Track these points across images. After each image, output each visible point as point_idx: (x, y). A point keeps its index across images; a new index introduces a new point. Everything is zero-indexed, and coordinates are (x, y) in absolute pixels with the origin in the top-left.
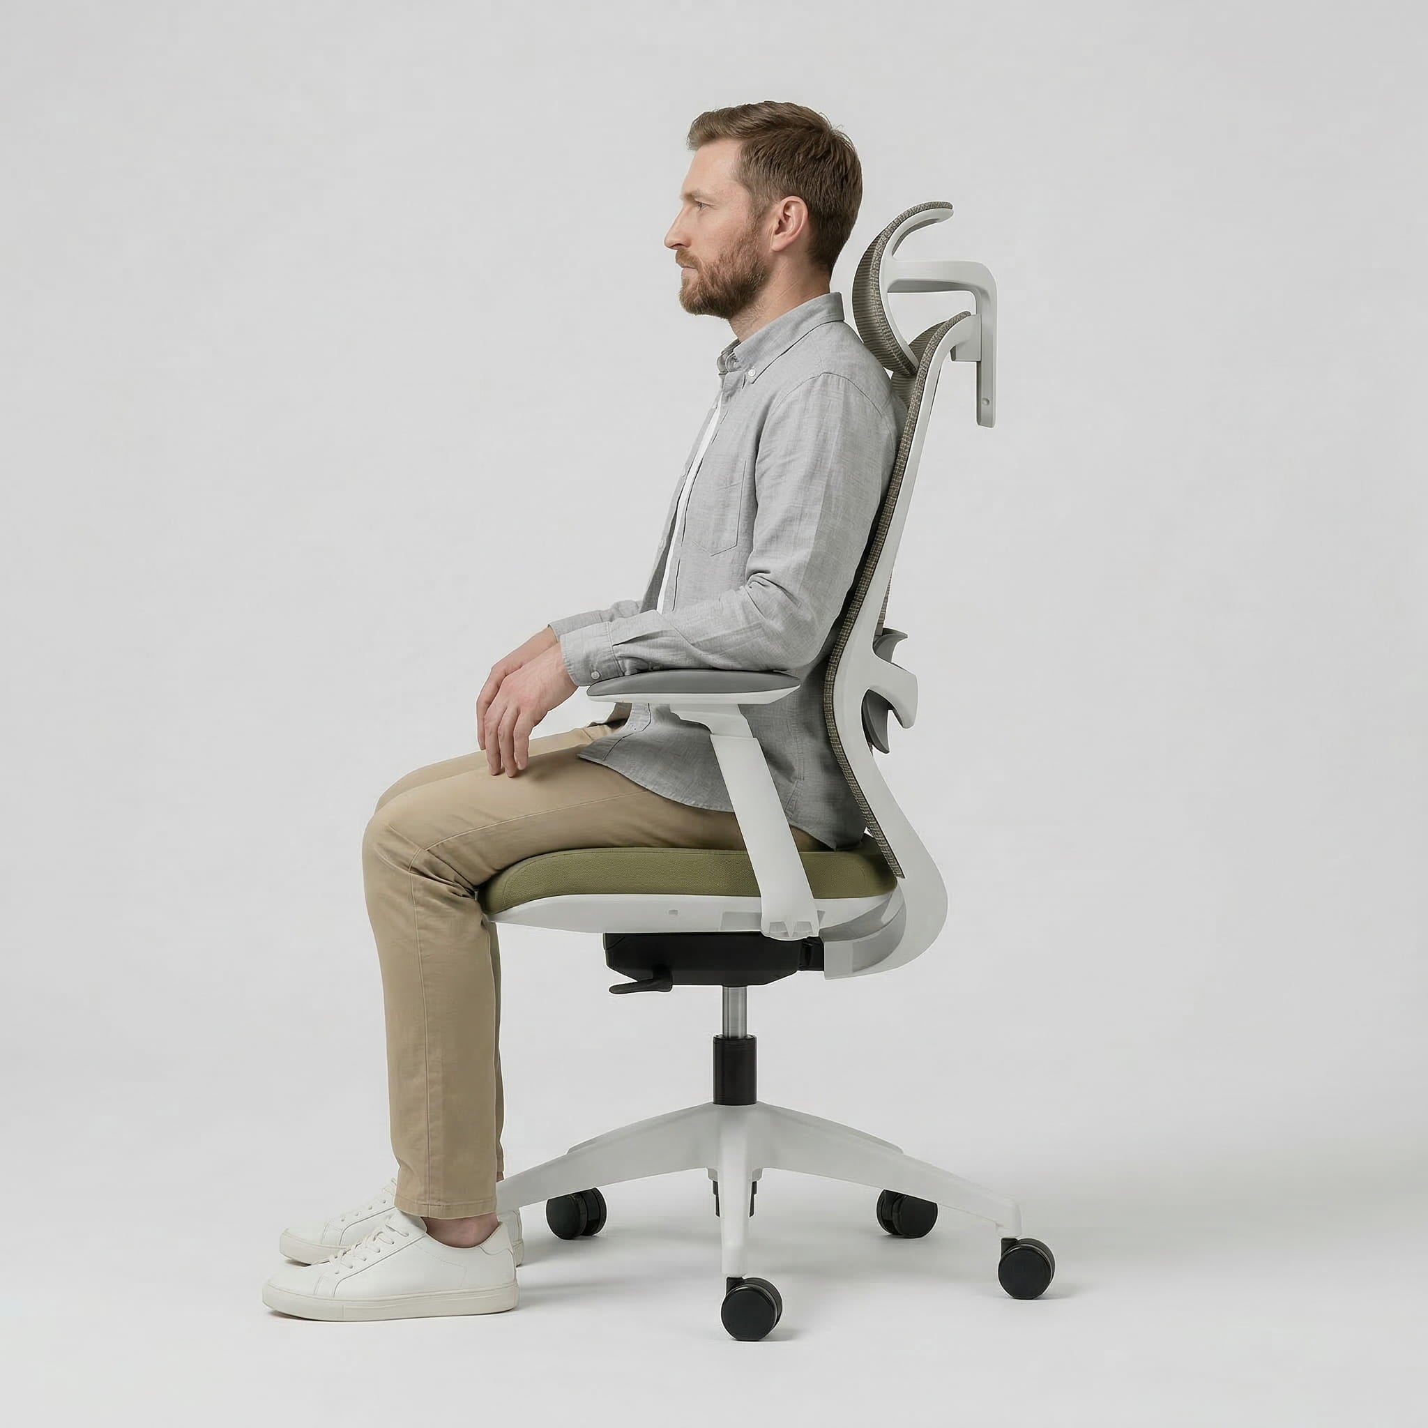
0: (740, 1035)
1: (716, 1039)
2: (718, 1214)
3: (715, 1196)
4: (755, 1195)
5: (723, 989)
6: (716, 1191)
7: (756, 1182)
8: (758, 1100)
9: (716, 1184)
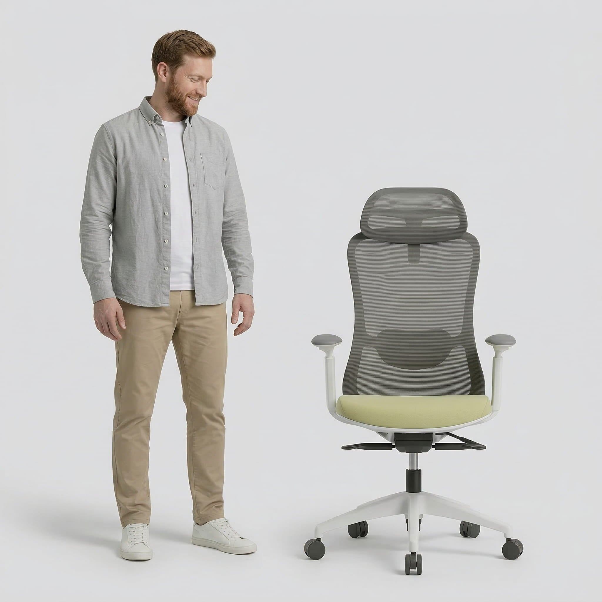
0: (415, 469)
1: (407, 470)
2: (408, 531)
3: (407, 524)
4: (421, 524)
5: (410, 454)
6: (407, 522)
7: (421, 519)
8: (422, 490)
9: (407, 520)
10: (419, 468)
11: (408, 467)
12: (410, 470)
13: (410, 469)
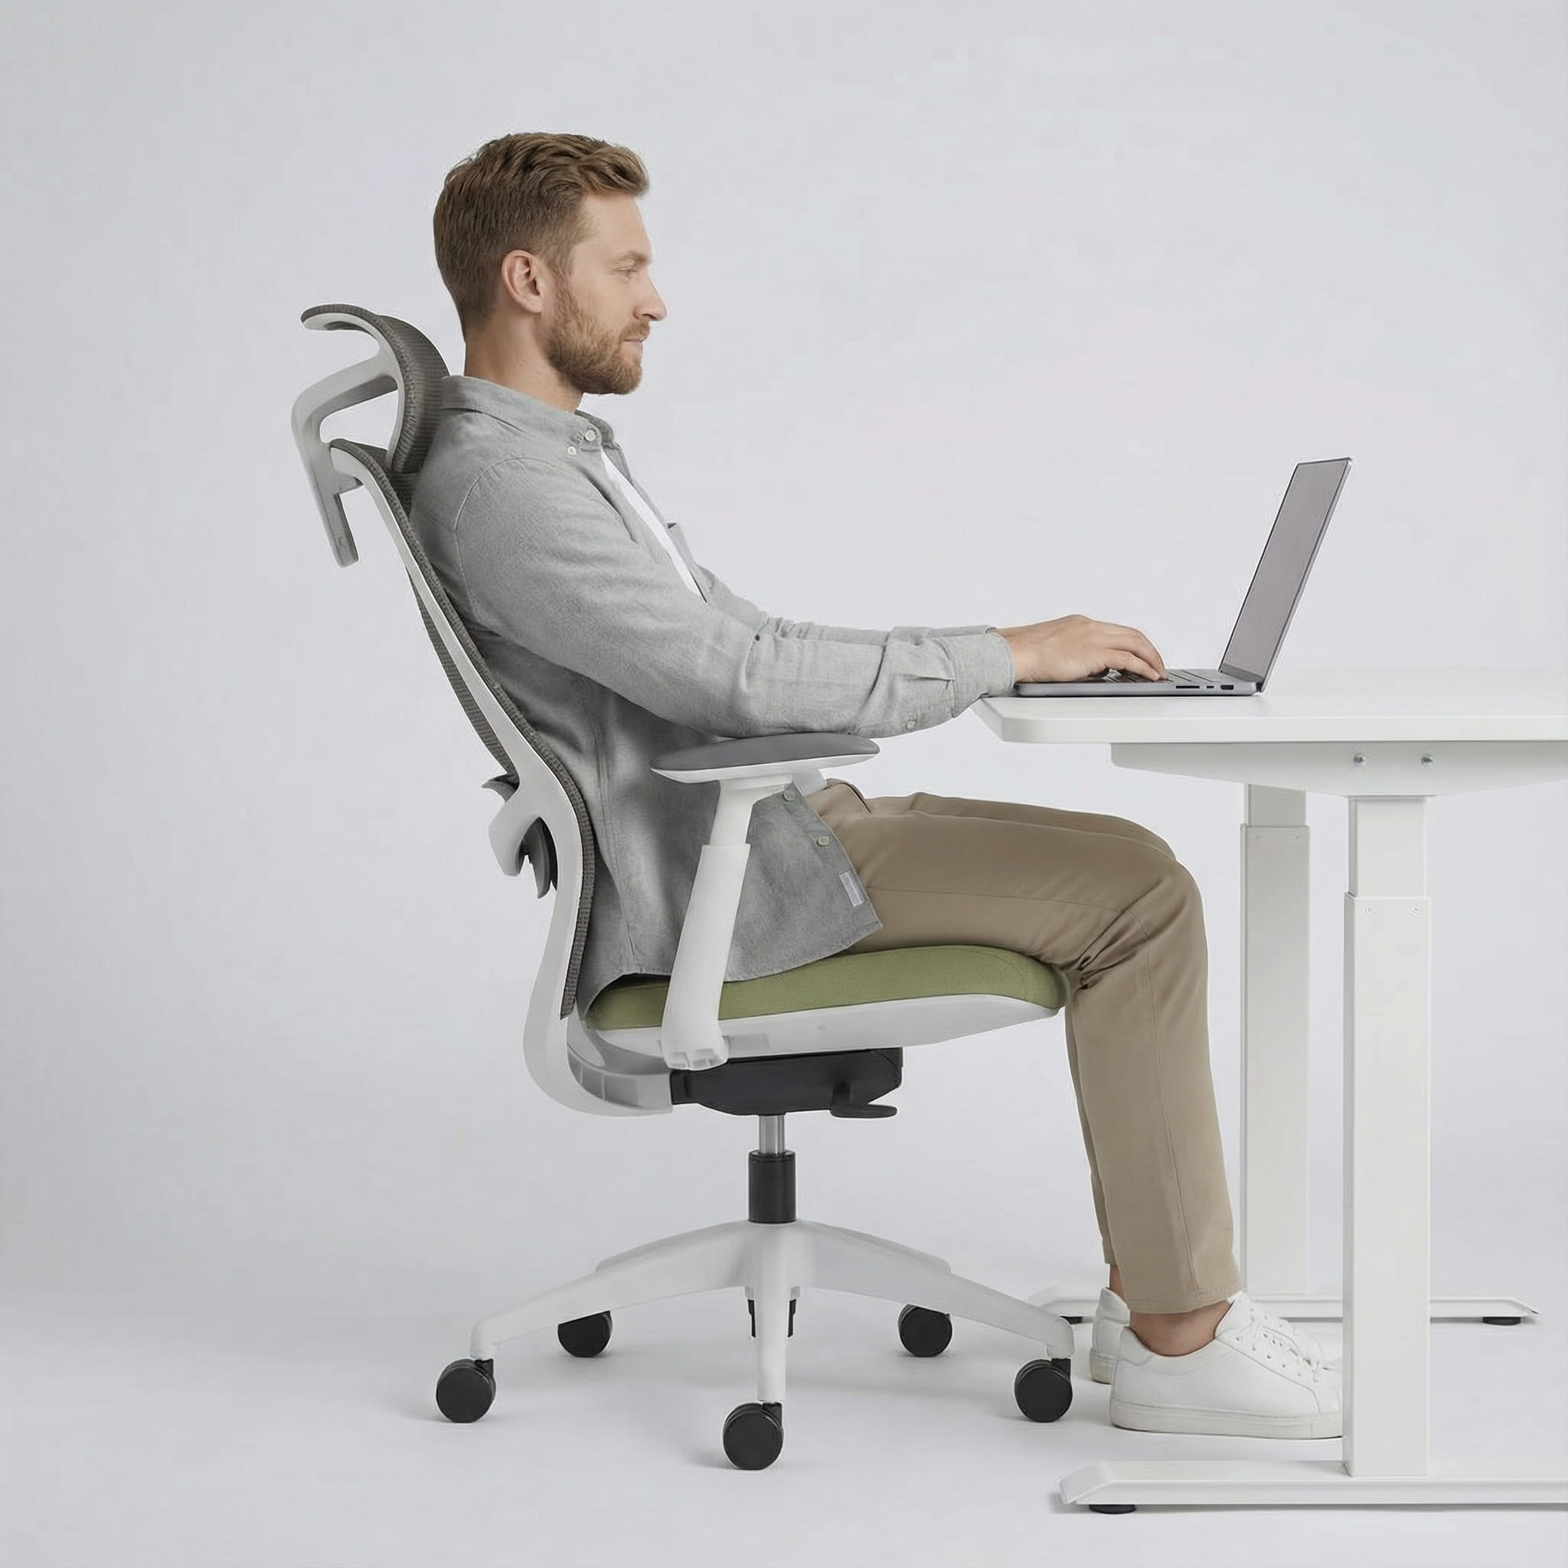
10: (789, 1147)
11: (755, 1147)
12: (760, 1153)
13: (764, 1151)
